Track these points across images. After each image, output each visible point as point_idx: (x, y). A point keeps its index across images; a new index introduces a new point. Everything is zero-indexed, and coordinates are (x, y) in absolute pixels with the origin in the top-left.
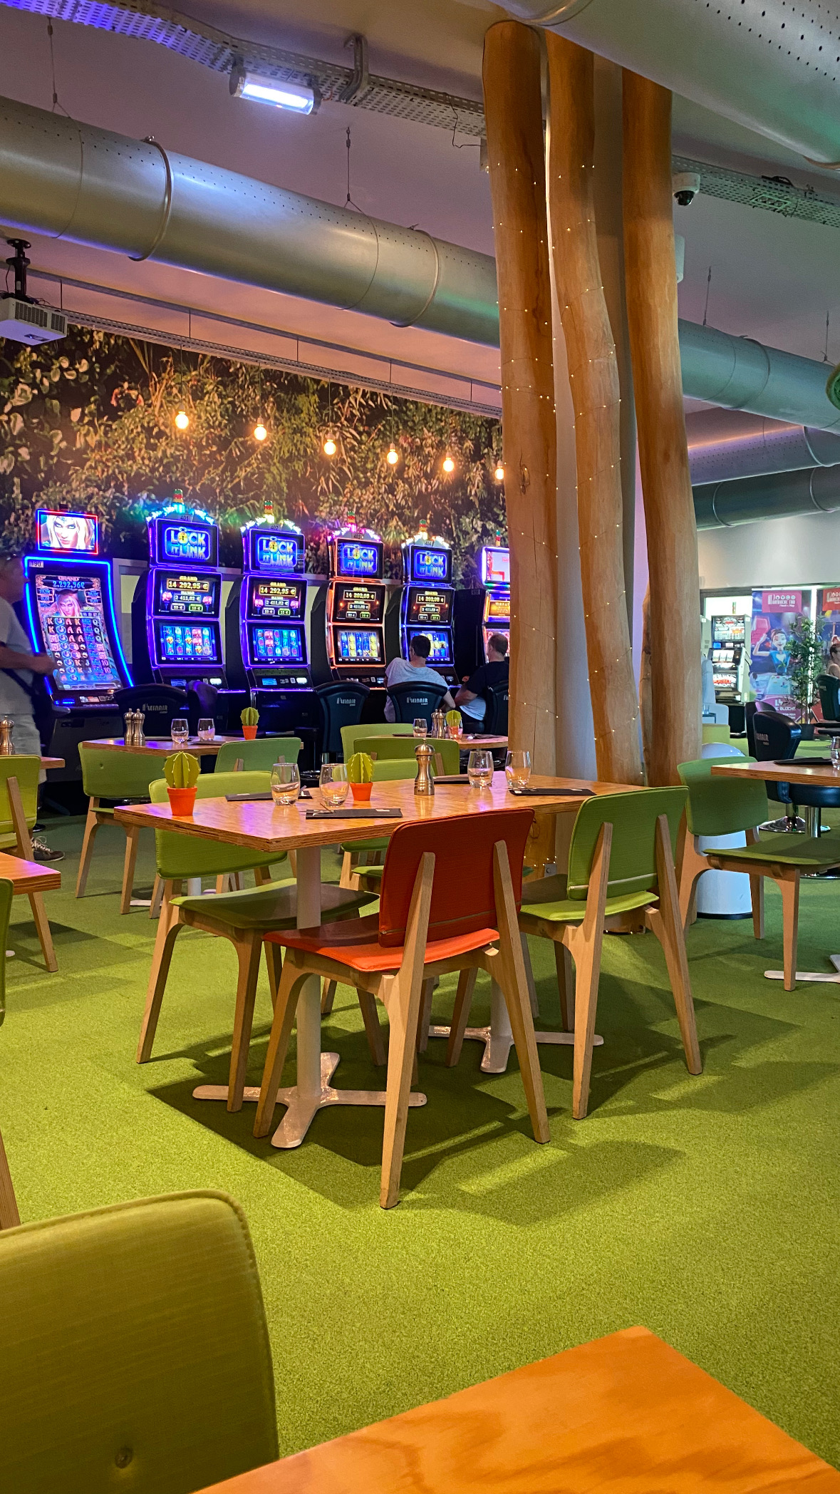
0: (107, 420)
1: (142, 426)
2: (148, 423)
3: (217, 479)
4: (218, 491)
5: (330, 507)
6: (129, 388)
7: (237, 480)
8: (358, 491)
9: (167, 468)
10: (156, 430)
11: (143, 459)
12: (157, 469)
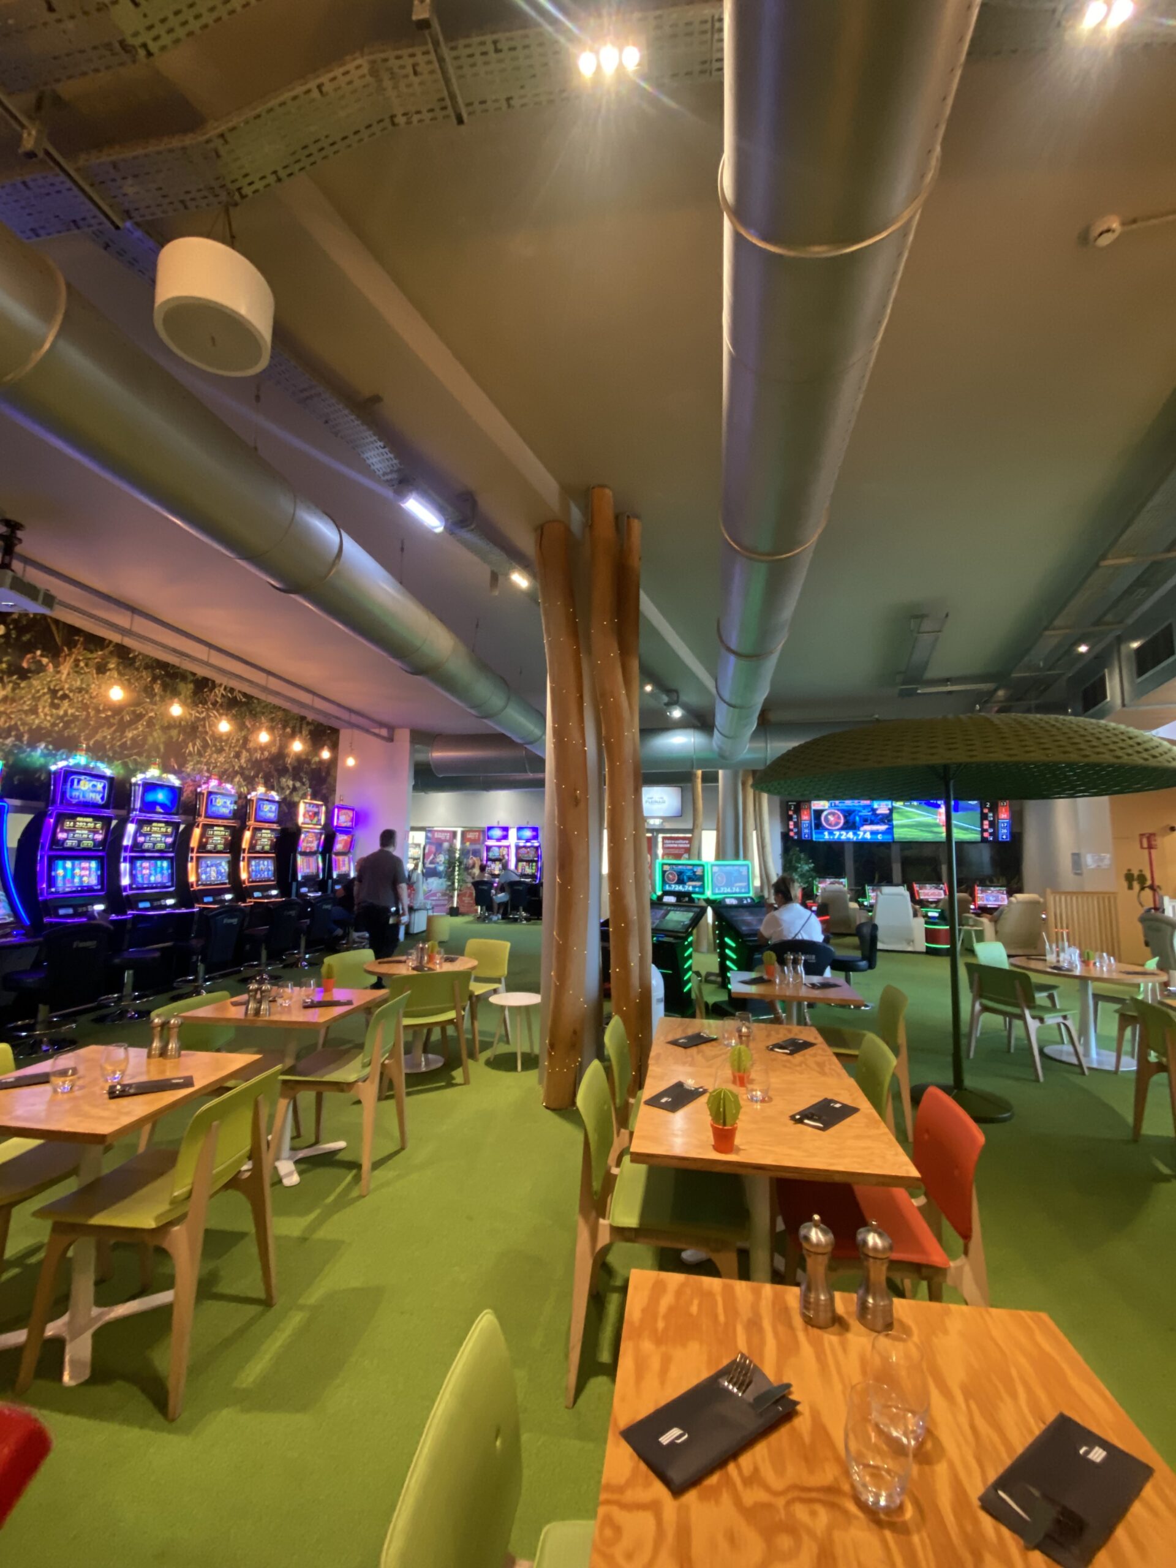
0: (17, 679)
1: (49, 689)
2: (55, 686)
3: (109, 737)
4: (108, 747)
5: (194, 765)
6: (42, 656)
7: (124, 740)
8: (215, 756)
9: (67, 725)
10: (60, 693)
11: (46, 715)
12: (57, 725)
